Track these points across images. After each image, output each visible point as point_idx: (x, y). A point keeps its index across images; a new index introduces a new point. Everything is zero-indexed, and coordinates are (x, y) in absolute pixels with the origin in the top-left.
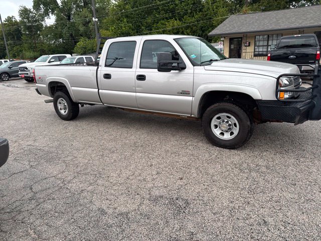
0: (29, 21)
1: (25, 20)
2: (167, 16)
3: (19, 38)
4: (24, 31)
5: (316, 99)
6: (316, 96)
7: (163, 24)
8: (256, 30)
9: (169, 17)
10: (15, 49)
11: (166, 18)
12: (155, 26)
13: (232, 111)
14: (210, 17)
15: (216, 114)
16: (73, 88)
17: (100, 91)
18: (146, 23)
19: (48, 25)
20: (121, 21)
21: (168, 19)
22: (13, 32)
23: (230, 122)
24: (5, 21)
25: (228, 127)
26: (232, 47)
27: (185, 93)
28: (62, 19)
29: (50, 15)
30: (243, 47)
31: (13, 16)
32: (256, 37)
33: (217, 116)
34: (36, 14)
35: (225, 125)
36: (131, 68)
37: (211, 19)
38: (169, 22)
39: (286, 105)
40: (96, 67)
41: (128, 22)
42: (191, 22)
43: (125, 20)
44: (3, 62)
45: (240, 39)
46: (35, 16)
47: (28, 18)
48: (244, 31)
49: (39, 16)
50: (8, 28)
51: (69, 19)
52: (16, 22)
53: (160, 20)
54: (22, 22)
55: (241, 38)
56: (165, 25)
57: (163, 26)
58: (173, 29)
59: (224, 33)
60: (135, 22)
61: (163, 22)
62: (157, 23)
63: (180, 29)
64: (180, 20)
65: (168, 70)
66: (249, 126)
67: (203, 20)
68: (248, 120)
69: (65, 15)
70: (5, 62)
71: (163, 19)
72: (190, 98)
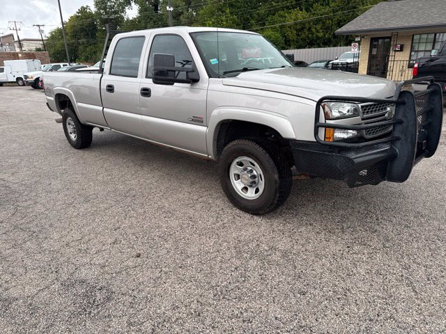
0: (107, 13)
1: (102, 11)
2: (289, 4)
3: (93, 36)
4: (100, 26)
5: (398, 144)
6: (398, 139)
7: (282, 16)
8: (412, 24)
9: (292, 6)
10: (88, 49)
11: (288, 8)
12: (269, 18)
13: (253, 155)
14: (354, 5)
15: (236, 158)
16: (80, 104)
17: (105, 109)
18: (258, 14)
19: (131, 19)
20: (223, 12)
21: (290, 9)
22: (86, 27)
23: (255, 173)
24: (78, 13)
25: (251, 180)
26: (374, 52)
27: (197, 120)
28: (146, 10)
29: (133, 4)
30: (392, 53)
31: (87, 6)
32: (415, 37)
33: (237, 160)
34: (115, 3)
35: (246, 177)
36: (136, 77)
37: (355, 8)
38: (290, 13)
39: (333, 152)
40: (101, 75)
41: (231, 13)
42: (324, 13)
43: (228, 11)
44: (62, 66)
45: (388, 40)
46: (114, 6)
47: (105, 9)
48: (392, 26)
49: (118, 6)
50: (81, 22)
51: (156, 9)
52: (91, 13)
53: (277, 12)
54: (98, 14)
55: (390, 38)
56: (285, 17)
57: (282, 19)
58: (296, 24)
59: (360, 29)
60: (242, 14)
61: (281, 13)
62: (274, 15)
63: (307, 24)
64: (307, 10)
65: (171, 82)
66: (276, 181)
67: (342, 11)
68: (276, 171)
69: (151, 3)
70: (64, 65)
71: (283, 9)
72: (203, 129)
